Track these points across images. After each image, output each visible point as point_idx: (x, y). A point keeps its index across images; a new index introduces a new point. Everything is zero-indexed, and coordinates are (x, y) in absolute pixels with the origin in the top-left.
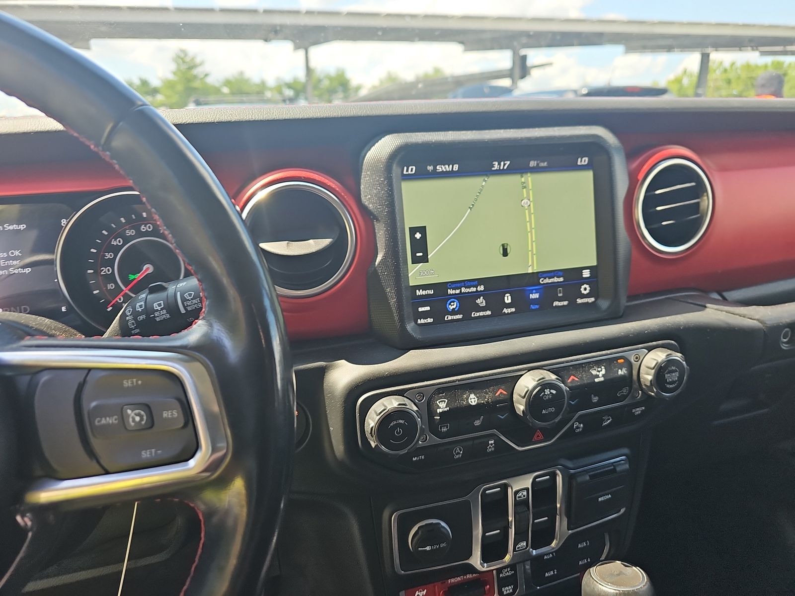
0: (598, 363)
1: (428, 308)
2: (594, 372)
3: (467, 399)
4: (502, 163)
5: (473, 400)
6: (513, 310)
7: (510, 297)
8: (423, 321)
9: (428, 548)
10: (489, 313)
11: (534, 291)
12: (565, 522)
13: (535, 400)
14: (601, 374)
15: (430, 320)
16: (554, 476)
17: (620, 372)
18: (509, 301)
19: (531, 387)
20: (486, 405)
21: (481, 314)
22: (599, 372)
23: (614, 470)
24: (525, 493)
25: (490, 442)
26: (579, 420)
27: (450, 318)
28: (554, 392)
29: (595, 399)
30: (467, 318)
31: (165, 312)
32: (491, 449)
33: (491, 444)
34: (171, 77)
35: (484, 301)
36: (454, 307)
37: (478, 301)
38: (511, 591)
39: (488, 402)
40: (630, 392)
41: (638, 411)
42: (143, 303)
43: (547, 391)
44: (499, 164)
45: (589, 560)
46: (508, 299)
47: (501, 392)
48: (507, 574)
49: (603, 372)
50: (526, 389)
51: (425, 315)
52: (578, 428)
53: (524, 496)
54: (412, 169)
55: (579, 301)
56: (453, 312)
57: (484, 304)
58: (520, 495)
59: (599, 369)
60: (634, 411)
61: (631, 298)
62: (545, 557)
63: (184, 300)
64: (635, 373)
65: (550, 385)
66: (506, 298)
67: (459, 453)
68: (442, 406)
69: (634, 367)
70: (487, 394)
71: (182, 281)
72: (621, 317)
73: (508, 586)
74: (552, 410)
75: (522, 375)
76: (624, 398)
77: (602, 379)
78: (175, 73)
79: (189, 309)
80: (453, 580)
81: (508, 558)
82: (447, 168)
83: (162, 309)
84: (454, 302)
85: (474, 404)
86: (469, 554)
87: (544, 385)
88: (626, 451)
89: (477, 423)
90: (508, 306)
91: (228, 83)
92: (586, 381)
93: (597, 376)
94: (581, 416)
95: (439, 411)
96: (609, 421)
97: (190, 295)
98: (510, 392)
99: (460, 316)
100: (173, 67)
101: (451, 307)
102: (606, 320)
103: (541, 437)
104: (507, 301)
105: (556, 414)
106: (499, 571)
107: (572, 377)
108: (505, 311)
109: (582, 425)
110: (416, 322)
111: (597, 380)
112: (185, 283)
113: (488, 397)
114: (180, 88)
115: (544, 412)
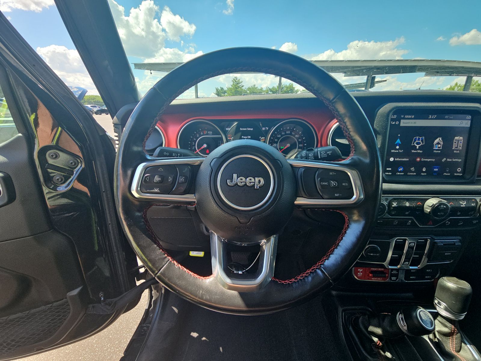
0: (464, 199)
1: (390, 169)
2: (461, 203)
3: (405, 204)
4: (433, 116)
5: (407, 204)
6: (426, 174)
7: (425, 169)
8: (387, 173)
9: (372, 254)
10: (415, 174)
11: (436, 168)
12: (427, 259)
13: (435, 209)
14: (464, 204)
15: (390, 174)
16: (426, 240)
17: (472, 205)
18: (425, 170)
19: (435, 203)
20: (412, 207)
21: (412, 174)
22: (463, 203)
23: (454, 244)
24: (413, 244)
25: (409, 221)
26: (449, 221)
27: (399, 174)
28: (445, 207)
29: (459, 213)
30: (406, 174)
31: (313, 157)
32: (409, 224)
33: (410, 222)
34: (231, 87)
35: (414, 169)
36: (401, 170)
37: (412, 169)
38: (395, 279)
39: (413, 206)
40: (474, 213)
41: (475, 222)
42: (305, 154)
43: (442, 206)
44: (432, 116)
45: (430, 277)
46: (424, 170)
47: (420, 203)
48: (395, 273)
49: (465, 203)
50: (432, 204)
51: (389, 171)
52: (447, 223)
53: (413, 245)
54: (395, 116)
55: (455, 174)
56: (401, 172)
57: (414, 170)
58: (411, 244)
59: (464, 202)
60: (473, 221)
61: (478, 176)
62: (412, 271)
63: (321, 154)
64: (478, 206)
65: (444, 204)
66: (423, 169)
67: (396, 223)
68: (395, 204)
69: (478, 204)
70: (413, 203)
71: (319, 148)
72: (474, 183)
73: (394, 277)
74: (443, 214)
75: (429, 199)
76: (471, 215)
77: (464, 206)
78: (232, 86)
79: (322, 157)
80: (373, 269)
81: (399, 266)
82: (410, 117)
83: (312, 156)
84: (401, 168)
85: (407, 206)
86: (384, 261)
87: (440, 204)
88: (460, 238)
89: (407, 213)
90: (424, 172)
91: (249, 89)
92: (457, 205)
93: (462, 205)
94: (451, 219)
95: (393, 206)
96: (461, 224)
97: (323, 152)
98: (423, 204)
99: (403, 174)
100: (232, 83)
101: (400, 170)
102: (468, 183)
103: (432, 224)
104: (423, 170)
105: (443, 216)
106: (392, 270)
107: (451, 203)
108: (422, 174)
109: (449, 223)
110: (385, 173)
111: (462, 206)
112: (321, 149)
113: (414, 204)
114: (233, 91)
115: (439, 214)
